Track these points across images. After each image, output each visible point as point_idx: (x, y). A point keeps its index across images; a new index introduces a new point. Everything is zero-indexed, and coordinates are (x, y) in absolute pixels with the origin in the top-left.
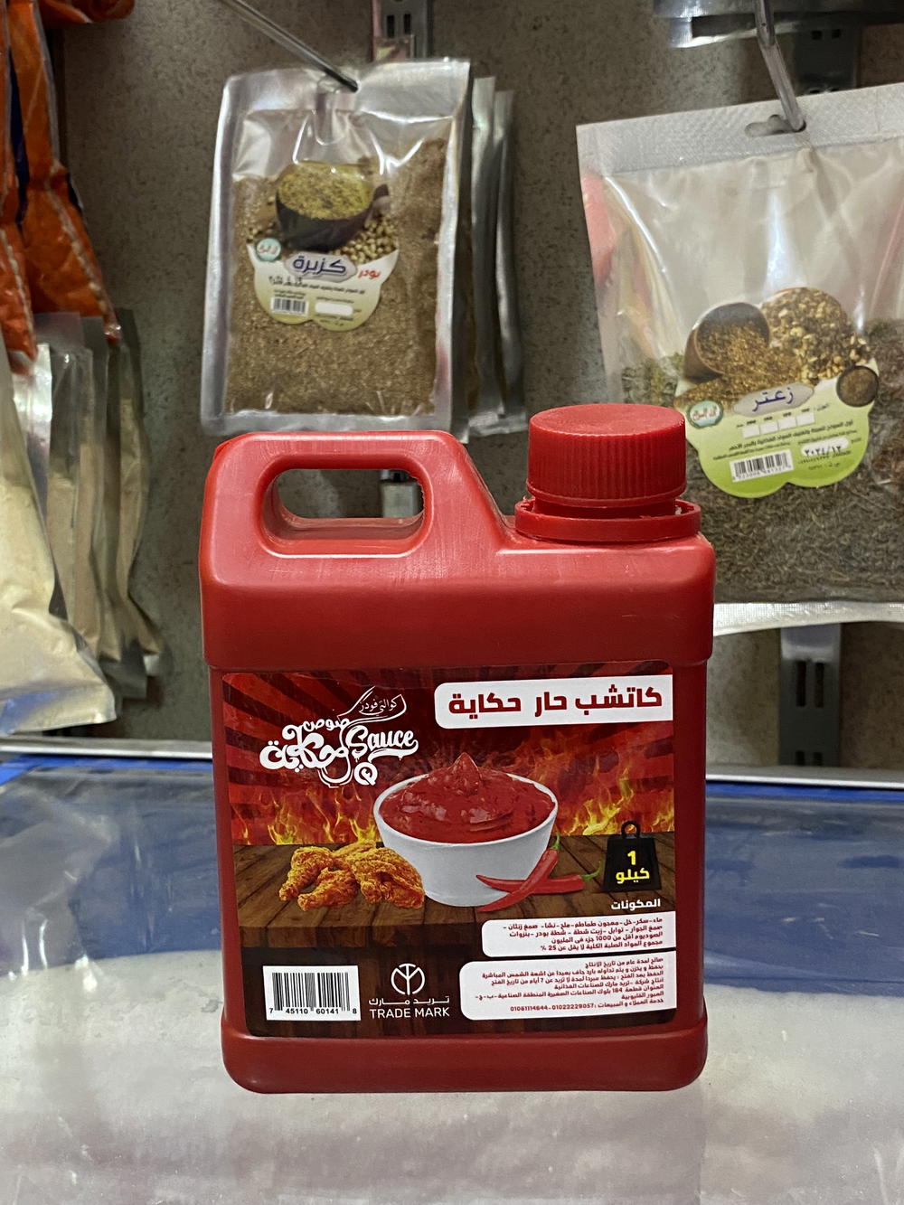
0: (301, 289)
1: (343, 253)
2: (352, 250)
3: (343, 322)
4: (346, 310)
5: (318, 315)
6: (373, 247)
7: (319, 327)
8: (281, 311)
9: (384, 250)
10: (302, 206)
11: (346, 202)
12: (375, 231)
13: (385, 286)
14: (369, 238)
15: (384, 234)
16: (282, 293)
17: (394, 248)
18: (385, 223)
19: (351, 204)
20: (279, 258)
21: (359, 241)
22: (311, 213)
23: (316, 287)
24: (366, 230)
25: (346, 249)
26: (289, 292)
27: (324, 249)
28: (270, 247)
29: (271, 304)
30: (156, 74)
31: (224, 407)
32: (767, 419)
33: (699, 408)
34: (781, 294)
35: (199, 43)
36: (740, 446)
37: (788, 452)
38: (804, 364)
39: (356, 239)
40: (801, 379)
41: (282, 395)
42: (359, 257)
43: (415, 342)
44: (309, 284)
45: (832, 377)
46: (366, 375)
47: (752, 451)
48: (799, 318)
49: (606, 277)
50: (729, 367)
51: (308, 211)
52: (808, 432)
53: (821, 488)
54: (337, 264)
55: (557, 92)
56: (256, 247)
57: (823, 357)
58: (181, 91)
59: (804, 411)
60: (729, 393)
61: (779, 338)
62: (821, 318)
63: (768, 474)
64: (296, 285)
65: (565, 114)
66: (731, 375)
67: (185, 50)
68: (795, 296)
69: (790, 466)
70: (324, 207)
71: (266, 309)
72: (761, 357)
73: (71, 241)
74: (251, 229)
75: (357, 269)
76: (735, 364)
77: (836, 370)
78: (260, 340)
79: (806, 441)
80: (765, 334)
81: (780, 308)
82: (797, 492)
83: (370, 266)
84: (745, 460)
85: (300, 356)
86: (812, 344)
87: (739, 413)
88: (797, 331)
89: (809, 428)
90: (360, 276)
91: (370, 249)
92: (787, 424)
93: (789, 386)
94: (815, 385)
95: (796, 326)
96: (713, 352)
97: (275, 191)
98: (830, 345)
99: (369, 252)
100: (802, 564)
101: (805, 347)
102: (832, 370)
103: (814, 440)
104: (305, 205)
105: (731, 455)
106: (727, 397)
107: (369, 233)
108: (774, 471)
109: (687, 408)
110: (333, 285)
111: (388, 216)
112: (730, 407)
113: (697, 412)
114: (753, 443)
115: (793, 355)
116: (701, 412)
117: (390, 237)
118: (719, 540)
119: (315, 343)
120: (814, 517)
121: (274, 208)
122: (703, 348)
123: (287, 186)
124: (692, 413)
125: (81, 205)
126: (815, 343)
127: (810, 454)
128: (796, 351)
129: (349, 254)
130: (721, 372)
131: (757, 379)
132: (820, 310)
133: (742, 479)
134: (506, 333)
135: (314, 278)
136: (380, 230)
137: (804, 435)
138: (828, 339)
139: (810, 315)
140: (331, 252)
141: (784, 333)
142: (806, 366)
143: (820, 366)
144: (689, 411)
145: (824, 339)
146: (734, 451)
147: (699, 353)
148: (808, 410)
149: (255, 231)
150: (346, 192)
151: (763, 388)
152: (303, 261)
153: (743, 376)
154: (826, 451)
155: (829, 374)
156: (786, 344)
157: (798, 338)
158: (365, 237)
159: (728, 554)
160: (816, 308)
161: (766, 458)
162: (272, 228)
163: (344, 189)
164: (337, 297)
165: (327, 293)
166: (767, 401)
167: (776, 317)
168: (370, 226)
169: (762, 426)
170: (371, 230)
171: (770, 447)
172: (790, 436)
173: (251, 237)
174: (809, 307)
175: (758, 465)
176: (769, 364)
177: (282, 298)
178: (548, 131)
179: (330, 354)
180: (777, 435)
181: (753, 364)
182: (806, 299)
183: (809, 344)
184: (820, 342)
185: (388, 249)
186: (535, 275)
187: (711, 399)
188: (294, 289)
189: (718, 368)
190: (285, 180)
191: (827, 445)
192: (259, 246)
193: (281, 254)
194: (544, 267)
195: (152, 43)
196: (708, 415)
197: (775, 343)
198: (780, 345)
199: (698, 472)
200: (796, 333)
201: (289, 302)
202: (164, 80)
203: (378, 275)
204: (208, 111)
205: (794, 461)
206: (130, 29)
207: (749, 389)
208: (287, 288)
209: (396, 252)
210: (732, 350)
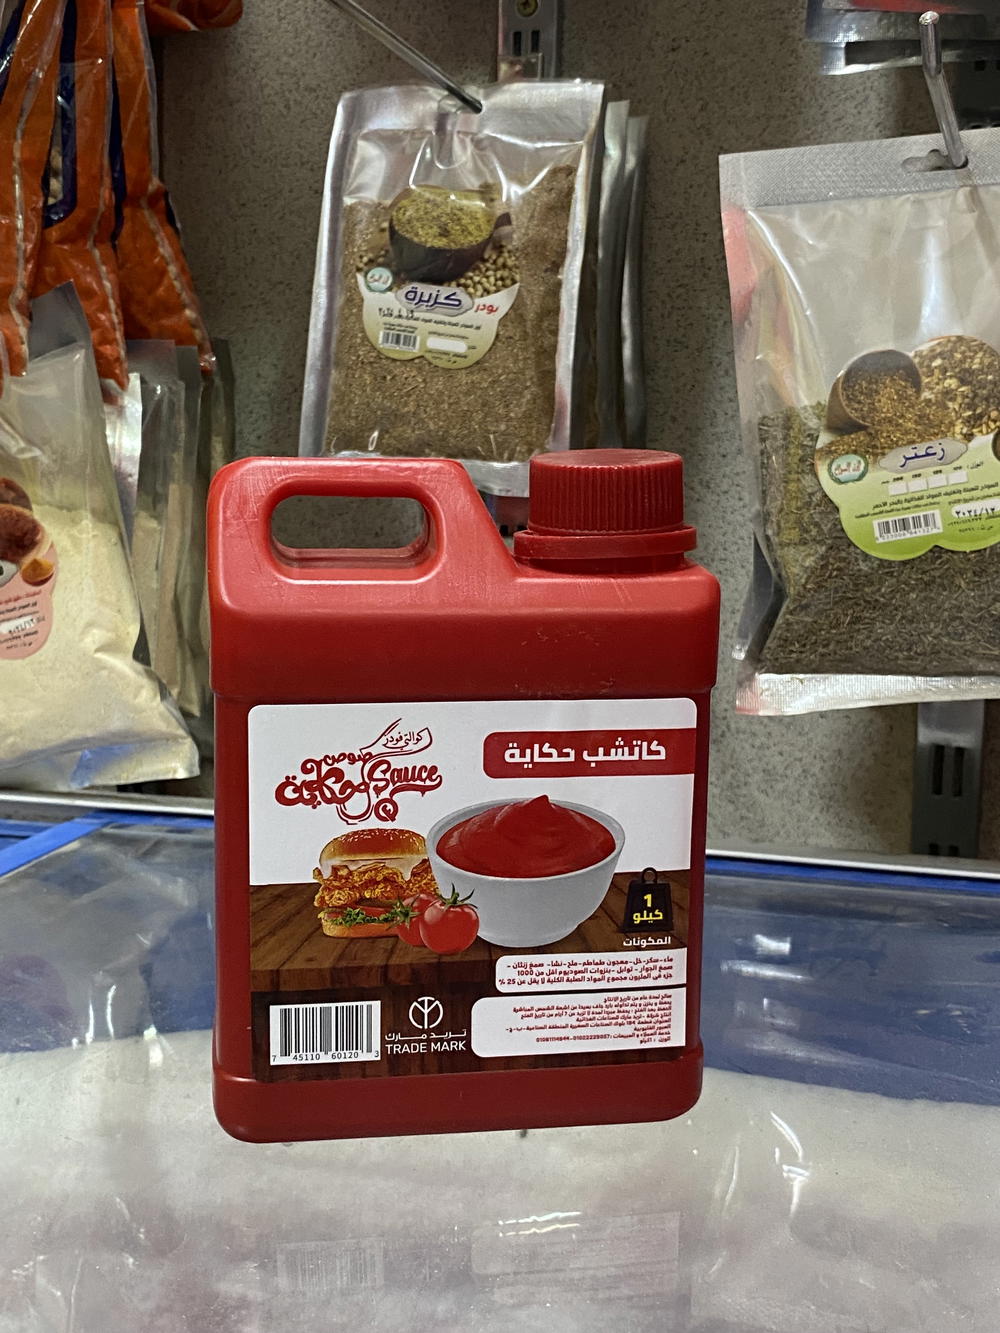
0: (412, 323)
1: (459, 285)
2: (469, 282)
3: (454, 359)
4: (460, 347)
5: (430, 351)
6: (492, 279)
7: (430, 364)
8: (388, 346)
9: (503, 283)
10: (417, 235)
11: (464, 230)
12: (495, 262)
13: (503, 322)
14: (487, 270)
15: (504, 266)
16: (390, 327)
17: (514, 282)
18: (506, 255)
19: (470, 234)
20: (390, 289)
21: (477, 272)
22: (426, 241)
23: (430, 321)
24: (484, 261)
25: (463, 281)
26: (399, 325)
27: (439, 281)
28: (381, 277)
29: (379, 338)
30: (262, 87)
31: (324, 448)
32: (916, 476)
33: (842, 462)
34: (936, 342)
35: (309, 56)
36: (885, 504)
37: (937, 513)
38: (957, 419)
39: (474, 270)
40: (954, 433)
41: (387, 436)
42: (476, 290)
43: (533, 383)
44: (421, 318)
45: (988, 433)
46: (479, 416)
47: (898, 510)
48: (953, 368)
49: (746, 318)
50: (877, 419)
51: (423, 239)
52: (959, 492)
53: (972, 552)
54: (453, 297)
55: (694, 119)
56: (365, 276)
57: (979, 411)
58: (287, 107)
59: (955, 469)
60: (875, 447)
61: (931, 389)
62: (979, 370)
63: (914, 535)
64: (407, 318)
65: (701, 143)
66: (879, 428)
67: (293, 63)
68: (950, 345)
69: (938, 528)
70: (441, 235)
71: (374, 343)
72: (911, 410)
73: (167, 264)
74: (361, 257)
75: (473, 303)
76: (883, 415)
77: (992, 426)
78: (366, 376)
79: (958, 501)
80: (917, 385)
81: (934, 358)
82: (945, 557)
83: (488, 300)
84: (890, 519)
85: (408, 395)
86: (967, 397)
87: (885, 469)
88: (952, 383)
89: (961, 488)
90: (476, 311)
91: (488, 282)
92: (938, 481)
93: (940, 441)
94: (970, 441)
95: (951, 377)
96: (859, 402)
97: (389, 217)
98: (987, 399)
99: (487, 285)
100: (948, 634)
101: (959, 400)
102: (988, 426)
103: (966, 501)
104: (421, 233)
105: (875, 514)
106: (873, 451)
107: (488, 265)
108: (921, 532)
109: (828, 462)
110: (447, 319)
111: (510, 247)
112: (875, 461)
113: (839, 466)
114: (899, 502)
115: (949, 408)
116: (844, 467)
117: (510, 269)
118: (858, 605)
119: (424, 381)
120: (963, 585)
121: (387, 234)
122: (848, 396)
123: (401, 211)
124: (834, 467)
125: (179, 225)
126: (970, 395)
127: (961, 515)
128: (950, 405)
129: (466, 287)
130: (866, 424)
131: (907, 432)
132: (977, 361)
133: (886, 540)
134: (628, 377)
135: (427, 311)
136: (501, 261)
137: (955, 494)
138: (985, 392)
139: (967, 366)
140: (446, 284)
141: (937, 384)
142: (960, 421)
143: (975, 421)
144: (830, 466)
145: (979, 391)
146: (877, 510)
147: (844, 404)
148: (960, 468)
149: (365, 259)
150: (466, 220)
151: (913, 442)
152: (416, 293)
153: (891, 428)
154: (978, 513)
155: (984, 430)
156: (939, 395)
157: (953, 390)
158: (484, 269)
159: (867, 621)
160: (972, 358)
161: (913, 518)
162: (383, 256)
163: (464, 217)
164: (448, 333)
165: (441, 328)
166: (916, 457)
167: (929, 366)
168: (490, 257)
169: (909, 484)
170: (491, 261)
171: (917, 506)
172: (939, 495)
173: (361, 265)
174: (965, 358)
175: (904, 524)
176: (920, 417)
177: (392, 332)
178: (683, 161)
179: (441, 393)
180: (926, 494)
181: (902, 416)
182: (963, 348)
183: (965, 397)
184: (976, 395)
185: (508, 282)
186: (662, 316)
187: (855, 452)
188: (404, 322)
189: (864, 419)
190: (399, 205)
191: (978, 507)
192: (369, 275)
193: (393, 283)
194: (672, 307)
195: (259, 53)
196: (851, 469)
197: (926, 395)
198: (932, 397)
199: (838, 531)
200: (950, 385)
201: (398, 336)
202: (269, 96)
203: (497, 309)
204: (316, 130)
205: (943, 523)
206: (236, 38)
207: (897, 443)
208: (400, 321)
209: (517, 286)
210: (880, 401)
